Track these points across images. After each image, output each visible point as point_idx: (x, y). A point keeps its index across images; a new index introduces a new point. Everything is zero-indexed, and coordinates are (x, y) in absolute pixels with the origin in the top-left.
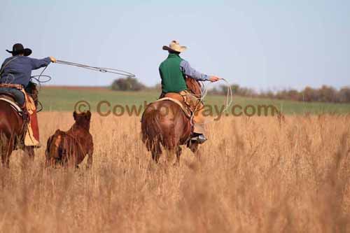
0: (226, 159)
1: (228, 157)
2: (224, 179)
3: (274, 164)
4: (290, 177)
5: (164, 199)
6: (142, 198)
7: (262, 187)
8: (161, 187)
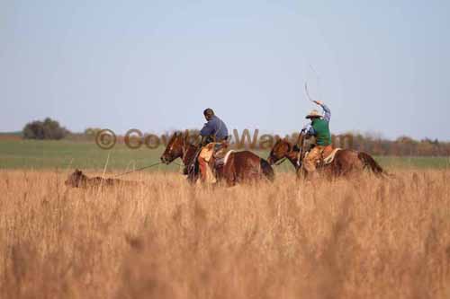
0: (182, 233)
1: (185, 229)
2: (179, 261)
3: (249, 239)
4: (272, 257)
5: (96, 288)
6: (65, 288)
7: (232, 272)
8: (91, 272)
